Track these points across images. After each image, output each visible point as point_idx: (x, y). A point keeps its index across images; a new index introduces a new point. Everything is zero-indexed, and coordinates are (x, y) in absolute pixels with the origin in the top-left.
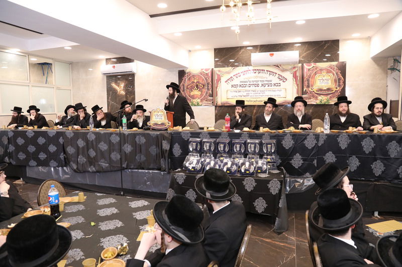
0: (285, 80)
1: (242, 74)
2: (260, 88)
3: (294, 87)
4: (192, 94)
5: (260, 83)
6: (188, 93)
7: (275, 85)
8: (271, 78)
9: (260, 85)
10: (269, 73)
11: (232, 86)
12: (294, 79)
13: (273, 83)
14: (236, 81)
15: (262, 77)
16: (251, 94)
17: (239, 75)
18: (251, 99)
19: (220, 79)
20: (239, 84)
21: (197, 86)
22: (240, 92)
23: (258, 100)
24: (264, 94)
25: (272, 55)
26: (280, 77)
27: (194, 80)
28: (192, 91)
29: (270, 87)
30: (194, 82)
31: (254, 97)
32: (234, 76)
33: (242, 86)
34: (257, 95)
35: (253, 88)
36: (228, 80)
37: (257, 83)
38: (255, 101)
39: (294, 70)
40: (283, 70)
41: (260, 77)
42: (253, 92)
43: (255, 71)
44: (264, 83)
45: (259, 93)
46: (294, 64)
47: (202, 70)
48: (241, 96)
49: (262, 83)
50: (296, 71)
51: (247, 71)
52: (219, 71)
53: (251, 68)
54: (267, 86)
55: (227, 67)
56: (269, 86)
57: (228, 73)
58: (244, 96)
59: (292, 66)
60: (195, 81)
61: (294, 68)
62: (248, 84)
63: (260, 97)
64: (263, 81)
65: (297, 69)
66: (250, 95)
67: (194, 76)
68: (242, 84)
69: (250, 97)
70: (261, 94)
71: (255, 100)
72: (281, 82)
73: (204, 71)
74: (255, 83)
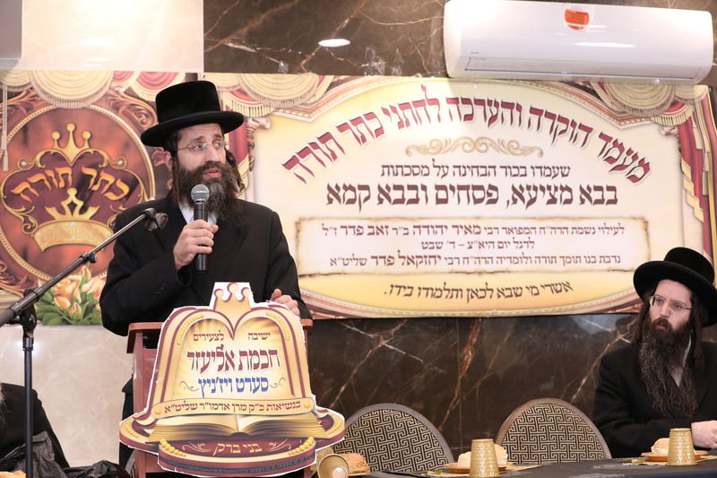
0: (639, 172)
1: (390, 124)
2: (504, 212)
3: (687, 210)
4: (44, 237)
5: (505, 184)
6: (20, 229)
7: (585, 193)
8: (561, 151)
9: (505, 194)
10: (547, 123)
11: (333, 193)
12: (687, 169)
13: (574, 182)
14: (358, 165)
15: (510, 147)
16: (455, 245)
17: (374, 125)
18: (454, 282)
19: (250, 146)
20: (375, 180)
21: (82, 184)
22: (380, 230)
23: (496, 282)
24: (528, 251)
25: (577, 19)
26: (615, 153)
27: (63, 140)
28: (44, 218)
29: (558, 208)
30: (59, 159)
31: (471, 267)
32: (342, 128)
33: (395, 195)
34: (486, 252)
35: (460, 209)
36: (304, 152)
37: (485, 182)
38: (473, 293)
39: (680, 117)
40: (624, 115)
41: (502, 146)
42: (463, 238)
43: (466, 110)
44: (524, 182)
45: (501, 245)
46: (673, 85)
47: (120, 77)
48: (389, 261)
49: (517, 182)
50: (687, 125)
51: (418, 103)
52: (241, 93)
53: (438, 87)
54: (543, 198)
55: (291, 71)
56: (553, 201)
57: (304, 107)
58: (411, 260)
59: (664, 95)
60: (72, 152)
61: (676, 104)
62: (431, 182)
63: (506, 265)
64: (520, 171)
65: (687, 112)
66: (446, 251)
67: (59, 116)
68: (392, 181)
69: (442, 265)
70: (512, 250)
71: (477, 282)
72: (619, 179)
73: (132, 83)
74: (471, 180)
